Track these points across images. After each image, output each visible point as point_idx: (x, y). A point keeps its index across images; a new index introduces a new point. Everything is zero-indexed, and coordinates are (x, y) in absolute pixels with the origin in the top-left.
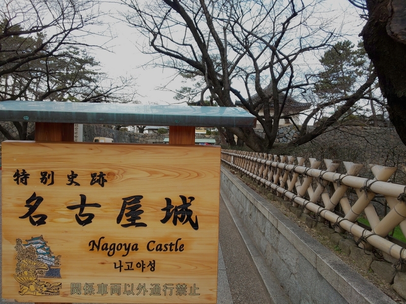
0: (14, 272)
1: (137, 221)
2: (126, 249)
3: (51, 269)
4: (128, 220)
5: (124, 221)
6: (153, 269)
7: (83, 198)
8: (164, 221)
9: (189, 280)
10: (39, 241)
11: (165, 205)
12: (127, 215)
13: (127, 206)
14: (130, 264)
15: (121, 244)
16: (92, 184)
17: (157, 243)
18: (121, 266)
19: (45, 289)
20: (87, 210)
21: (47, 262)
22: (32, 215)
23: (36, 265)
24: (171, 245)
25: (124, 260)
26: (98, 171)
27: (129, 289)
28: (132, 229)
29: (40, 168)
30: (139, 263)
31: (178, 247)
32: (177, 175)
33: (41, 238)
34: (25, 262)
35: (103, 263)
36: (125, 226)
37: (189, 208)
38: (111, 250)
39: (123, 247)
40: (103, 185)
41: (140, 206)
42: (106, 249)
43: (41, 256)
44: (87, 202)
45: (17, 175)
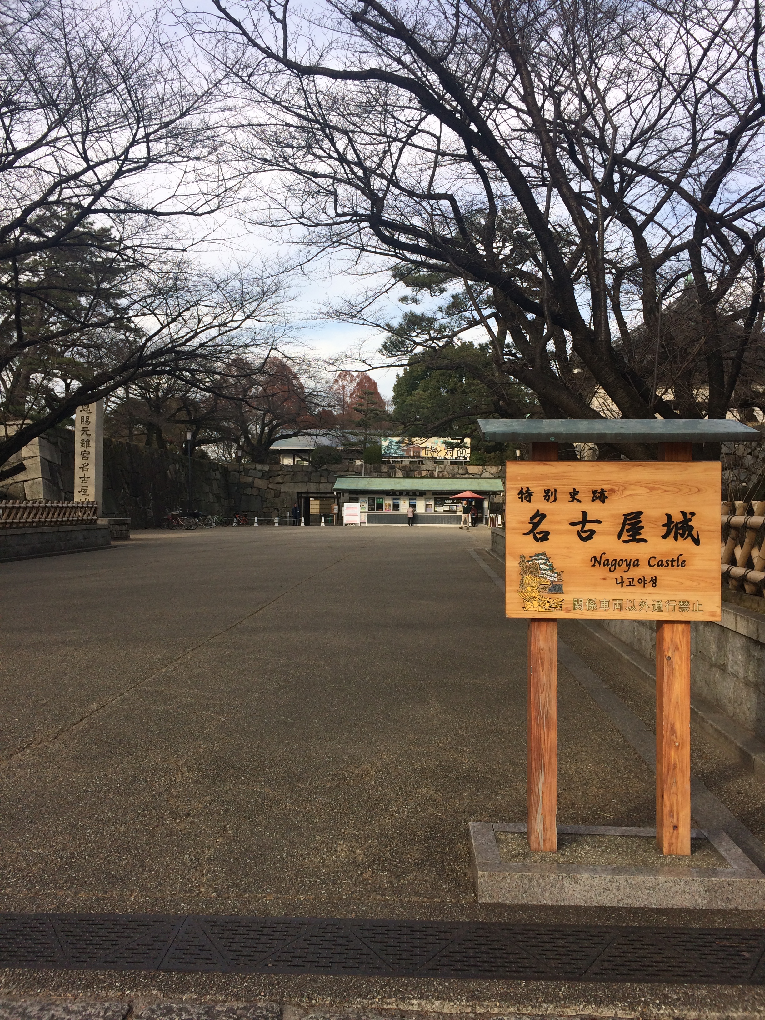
0: (518, 588)
1: (638, 537)
2: (627, 565)
3: (553, 585)
4: (629, 536)
5: (625, 537)
6: (654, 585)
7: (585, 514)
8: (664, 537)
9: (691, 597)
10: (542, 557)
11: (665, 521)
12: (628, 531)
13: (628, 522)
14: (631, 580)
15: (622, 560)
16: (593, 500)
17: (658, 559)
18: (622, 582)
19: (548, 605)
20: (588, 526)
21: (550, 577)
22: (535, 532)
23: (539, 582)
24: (673, 561)
25: (625, 576)
26: (599, 488)
27: (630, 605)
28: (633, 545)
29: (543, 486)
30: (640, 579)
31: (680, 563)
32: (677, 490)
33: (544, 554)
34: (528, 578)
35: (604, 579)
36: (626, 542)
37: (690, 524)
38: (612, 565)
39: (625, 563)
40: (603, 502)
41: (641, 522)
42: (608, 565)
43: (544, 572)
44: (589, 518)
45: (521, 492)
